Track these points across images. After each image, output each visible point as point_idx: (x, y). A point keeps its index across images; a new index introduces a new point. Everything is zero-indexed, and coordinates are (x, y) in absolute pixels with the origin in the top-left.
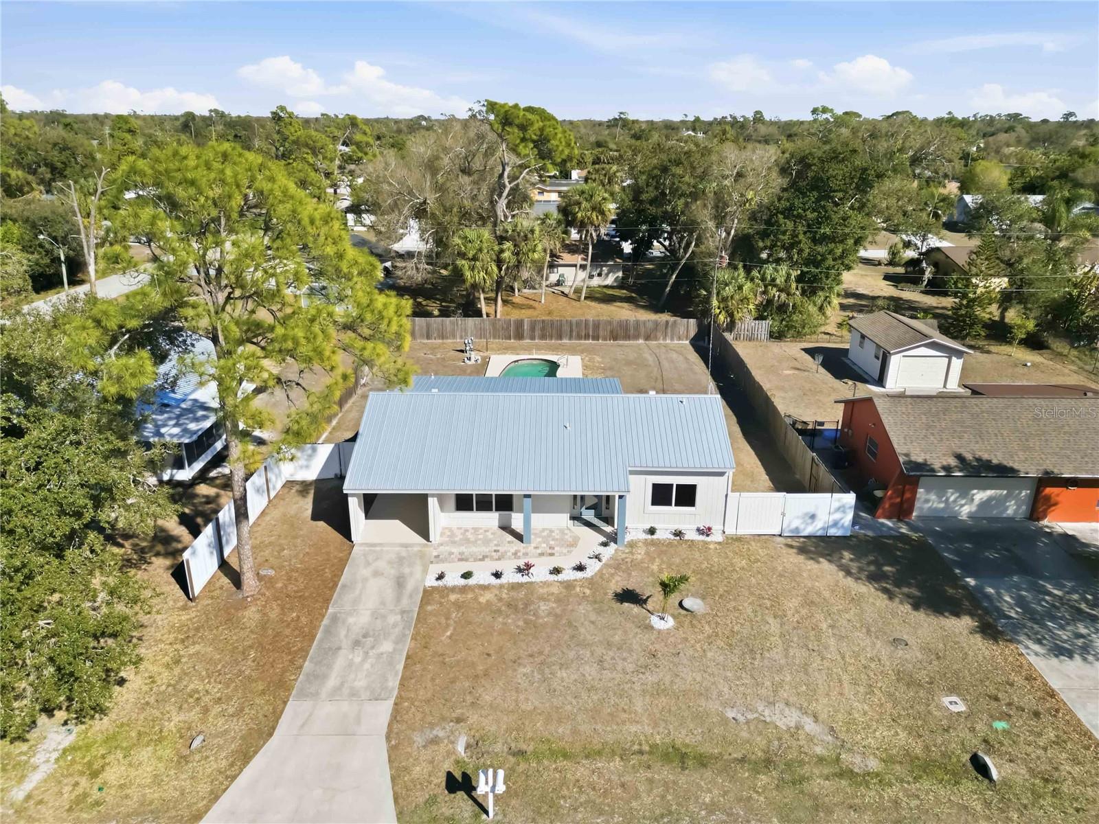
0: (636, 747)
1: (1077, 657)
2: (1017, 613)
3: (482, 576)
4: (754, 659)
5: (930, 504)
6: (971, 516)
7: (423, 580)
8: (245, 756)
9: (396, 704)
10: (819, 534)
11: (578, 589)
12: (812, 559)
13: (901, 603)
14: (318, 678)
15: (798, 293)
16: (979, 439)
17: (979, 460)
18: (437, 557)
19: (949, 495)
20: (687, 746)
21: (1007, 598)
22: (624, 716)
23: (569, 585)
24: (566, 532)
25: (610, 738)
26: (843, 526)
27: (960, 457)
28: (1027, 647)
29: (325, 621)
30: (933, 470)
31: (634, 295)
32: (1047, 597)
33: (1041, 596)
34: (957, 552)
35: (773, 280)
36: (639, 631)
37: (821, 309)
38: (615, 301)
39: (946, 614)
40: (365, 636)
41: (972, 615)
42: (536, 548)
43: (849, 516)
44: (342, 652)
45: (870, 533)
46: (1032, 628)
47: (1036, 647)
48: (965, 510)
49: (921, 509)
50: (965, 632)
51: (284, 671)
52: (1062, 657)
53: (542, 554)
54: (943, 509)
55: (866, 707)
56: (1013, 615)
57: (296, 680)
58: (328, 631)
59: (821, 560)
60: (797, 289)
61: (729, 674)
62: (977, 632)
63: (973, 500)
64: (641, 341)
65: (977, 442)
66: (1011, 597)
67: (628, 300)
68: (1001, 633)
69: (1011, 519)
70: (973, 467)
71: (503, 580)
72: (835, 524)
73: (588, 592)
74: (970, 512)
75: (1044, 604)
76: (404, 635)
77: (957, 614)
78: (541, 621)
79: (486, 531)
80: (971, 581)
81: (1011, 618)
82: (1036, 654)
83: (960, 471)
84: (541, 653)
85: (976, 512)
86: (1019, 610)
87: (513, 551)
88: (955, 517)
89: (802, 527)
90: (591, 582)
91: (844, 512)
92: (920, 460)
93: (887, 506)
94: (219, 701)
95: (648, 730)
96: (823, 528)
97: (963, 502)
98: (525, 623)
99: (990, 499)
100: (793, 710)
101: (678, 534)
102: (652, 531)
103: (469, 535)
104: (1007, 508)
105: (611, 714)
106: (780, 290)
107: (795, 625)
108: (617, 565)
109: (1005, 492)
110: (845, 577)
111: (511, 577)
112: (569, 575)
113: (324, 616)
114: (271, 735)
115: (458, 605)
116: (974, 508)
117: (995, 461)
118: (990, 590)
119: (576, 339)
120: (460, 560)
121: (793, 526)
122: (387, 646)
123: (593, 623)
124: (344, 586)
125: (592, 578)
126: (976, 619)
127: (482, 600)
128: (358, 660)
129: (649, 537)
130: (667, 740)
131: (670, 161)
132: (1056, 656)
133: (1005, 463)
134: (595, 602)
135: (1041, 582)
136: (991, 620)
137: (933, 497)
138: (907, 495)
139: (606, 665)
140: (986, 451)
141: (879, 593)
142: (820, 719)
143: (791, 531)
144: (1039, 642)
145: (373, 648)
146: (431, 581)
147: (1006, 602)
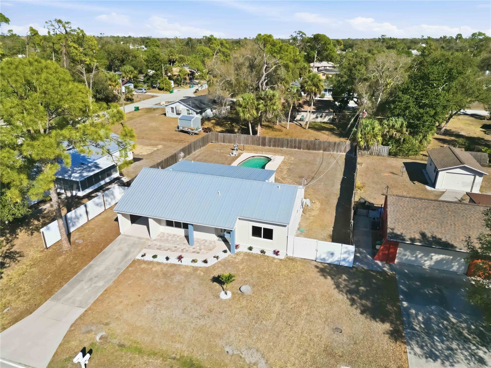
0: (174, 355)
1: (439, 361)
2: (420, 327)
3: (161, 259)
4: (256, 323)
5: (406, 257)
6: (431, 267)
7: (136, 256)
8: (16, 320)
9: (86, 311)
10: (336, 263)
11: (198, 272)
12: (324, 276)
13: (356, 309)
14: (66, 292)
15: (407, 133)
16: (439, 225)
17: (434, 237)
18: (149, 246)
19: (417, 254)
20: (198, 360)
21: (420, 318)
22: (178, 338)
23: (196, 269)
24: (213, 243)
25: (164, 348)
26: (348, 261)
27: (423, 235)
28: (412, 349)
29: (85, 268)
30: (404, 240)
31: (335, 127)
32: (445, 322)
33: (442, 321)
34: (408, 287)
35: (393, 126)
36: (212, 297)
37: (421, 142)
38: (323, 130)
39: (378, 320)
40: (95, 277)
41: (392, 323)
42: (194, 248)
43: (352, 257)
44: (83, 282)
45: (365, 268)
46: (423, 338)
47: (418, 350)
48: (427, 264)
49: (401, 259)
50: (381, 332)
51: (55, 286)
52: (429, 359)
53: (194, 252)
54: (413, 261)
55: (297, 362)
56: (417, 328)
57: (56, 291)
58: (84, 272)
59: (329, 277)
60: (407, 131)
61: (239, 329)
62: (388, 333)
63: (431, 259)
64: (321, 151)
65: (438, 228)
66: (423, 318)
67: (331, 130)
68: (402, 337)
69: (454, 273)
70: (429, 241)
71: (169, 262)
72: (344, 260)
73: (202, 274)
74: (430, 265)
75: (441, 325)
76: (111, 280)
77: (383, 321)
78: (172, 284)
79: (178, 237)
80: (405, 304)
81: (415, 329)
82: (415, 354)
83: (420, 242)
84: (162, 299)
85: (433, 265)
86: (423, 326)
87: (183, 248)
88: (421, 266)
89: (327, 258)
90: (207, 270)
91: (349, 254)
92: (399, 233)
93: (381, 254)
94: (25, 294)
95: (184, 348)
96: (338, 261)
97: (426, 259)
98: (165, 284)
99: (442, 260)
100: (259, 353)
101: (263, 252)
102: (250, 249)
103: (170, 238)
104: (452, 266)
105: (172, 336)
106: (398, 131)
107: (289, 309)
108: (225, 263)
109: (451, 257)
110: (334, 289)
111: (173, 260)
112: (200, 264)
113: (86, 265)
114: (31, 313)
115: (143, 270)
116: (433, 263)
117: (444, 240)
118: (413, 311)
119: (290, 148)
120: (158, 249)
121: (322, 257)
122: (101, 284)
123: (194, 289)
124: (104, 253)
125: (208, 268)
126: (393, 326)
127: (154, 269)
128: (85, 287)
129: (249, 251)
130: (190, 355)
131: (357, 62)
132: (426, 358)
133: (450, 242)
134: (202, 279)
135: (448, 313)
136: (401, 328)
137: (408, 253)
138: (392, 250)
139: (186, 311)
140: (441, 233)
141: (348, 301)
142: (269, 362)
143: (321, 259)
144: (422, 347)
145: (95, 283)
146: (139, 257)
147: (418, 320)
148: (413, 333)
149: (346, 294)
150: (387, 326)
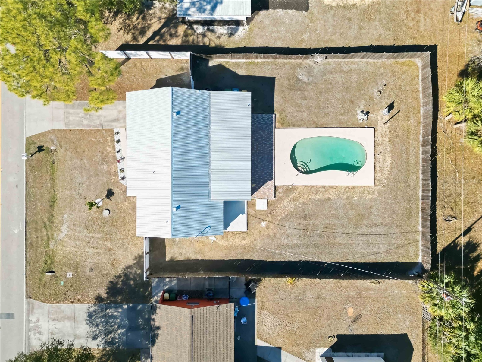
0: (56, 191)
7: (116, 127)
11: (114, 178)
21: (116, 313)
23: (116, 174)
36: (95, 195)
41: (107, 298)
52: (88, 314)
64: (421, 229)
77: (107, 293)
78: (99, 166)
80: (125, 307)
82: (89, 308)
90: (117, 182)
92: (157, 312)
98: (98, 162)
110: (125, 266)
115: (105, 140)
127: (108, 148)
134: (107, 183)
144: (94, 311)
145: (85, 118)
147: (114, 312)
148: (103, 308)
149: (123, 273)
150: (104, 295)
